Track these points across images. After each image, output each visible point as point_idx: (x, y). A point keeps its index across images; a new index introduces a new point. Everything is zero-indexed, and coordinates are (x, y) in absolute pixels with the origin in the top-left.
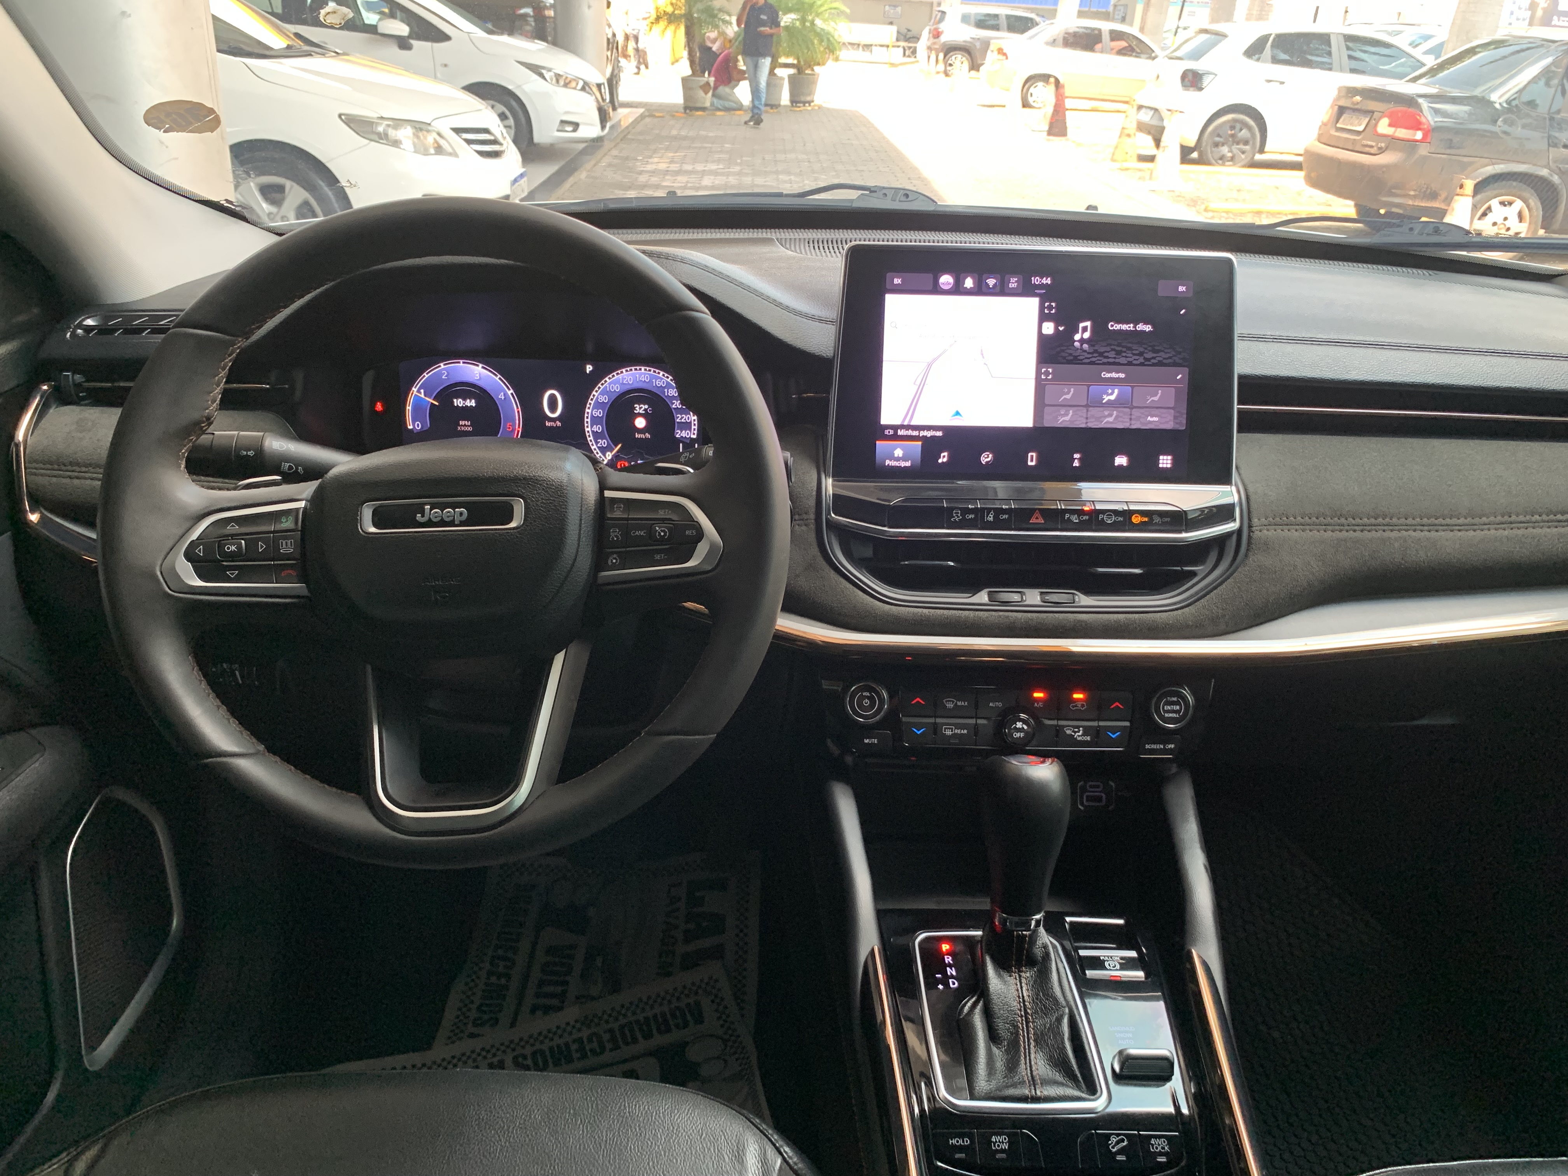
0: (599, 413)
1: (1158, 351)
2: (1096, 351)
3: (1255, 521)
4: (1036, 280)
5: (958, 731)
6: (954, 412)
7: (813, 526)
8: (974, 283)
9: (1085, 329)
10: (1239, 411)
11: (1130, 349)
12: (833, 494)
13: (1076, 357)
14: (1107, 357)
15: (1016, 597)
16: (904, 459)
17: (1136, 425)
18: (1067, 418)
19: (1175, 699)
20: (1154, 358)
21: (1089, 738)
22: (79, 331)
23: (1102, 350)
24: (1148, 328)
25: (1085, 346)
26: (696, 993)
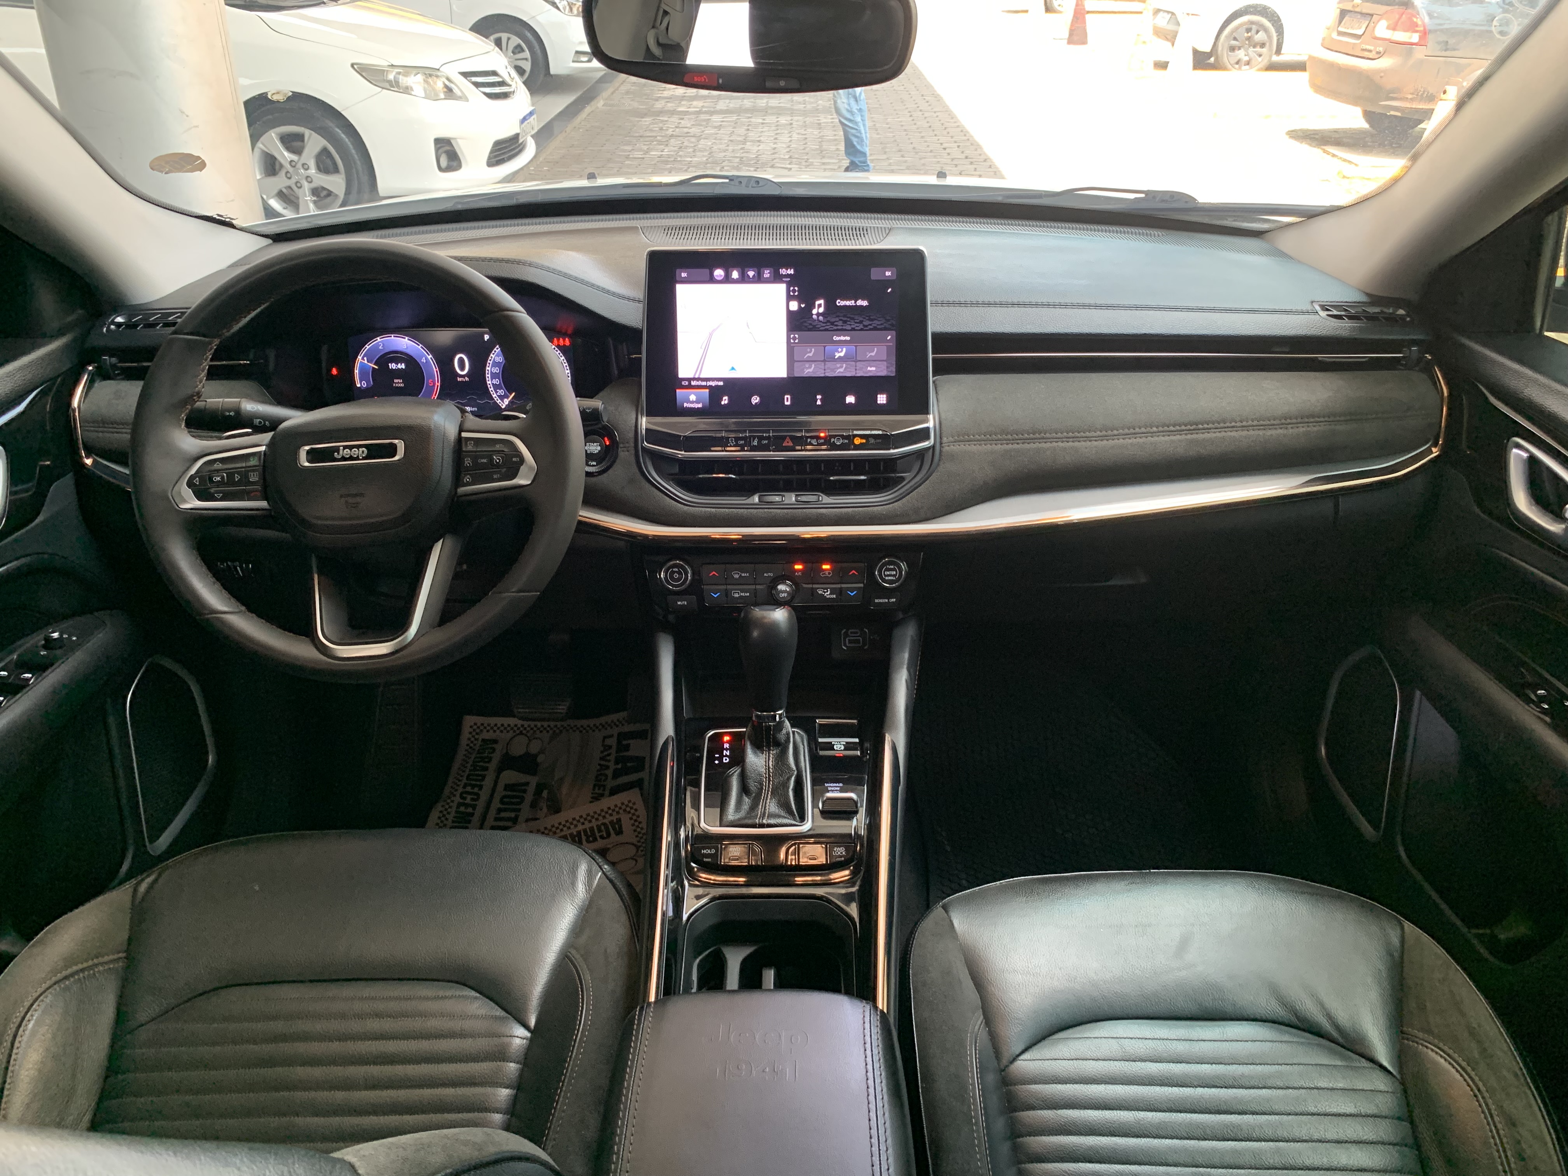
0: (496, 370)
1: (872, 320)
2: (828, 321)
3: (945, 439)
4: (783, 271)
5: (743, 594)
6: (730, 368)
7: (633, 452)
8: (739, 275)
9: (820, 306)
10: (933, 359)
11: (853, 319)
12: (647, 429)
13: (814, 326)
14: (837, 325)
15: (777, 499)
16: (697, 402)
17: (860, 374)
18: (811, 370)
19: (892, 567)
20: (870, 325)
21: (834, 596)
22: (112, 327)
23: (833, 320)
24: (865, 303)
25: (821, 318)
26: (618, 813)
